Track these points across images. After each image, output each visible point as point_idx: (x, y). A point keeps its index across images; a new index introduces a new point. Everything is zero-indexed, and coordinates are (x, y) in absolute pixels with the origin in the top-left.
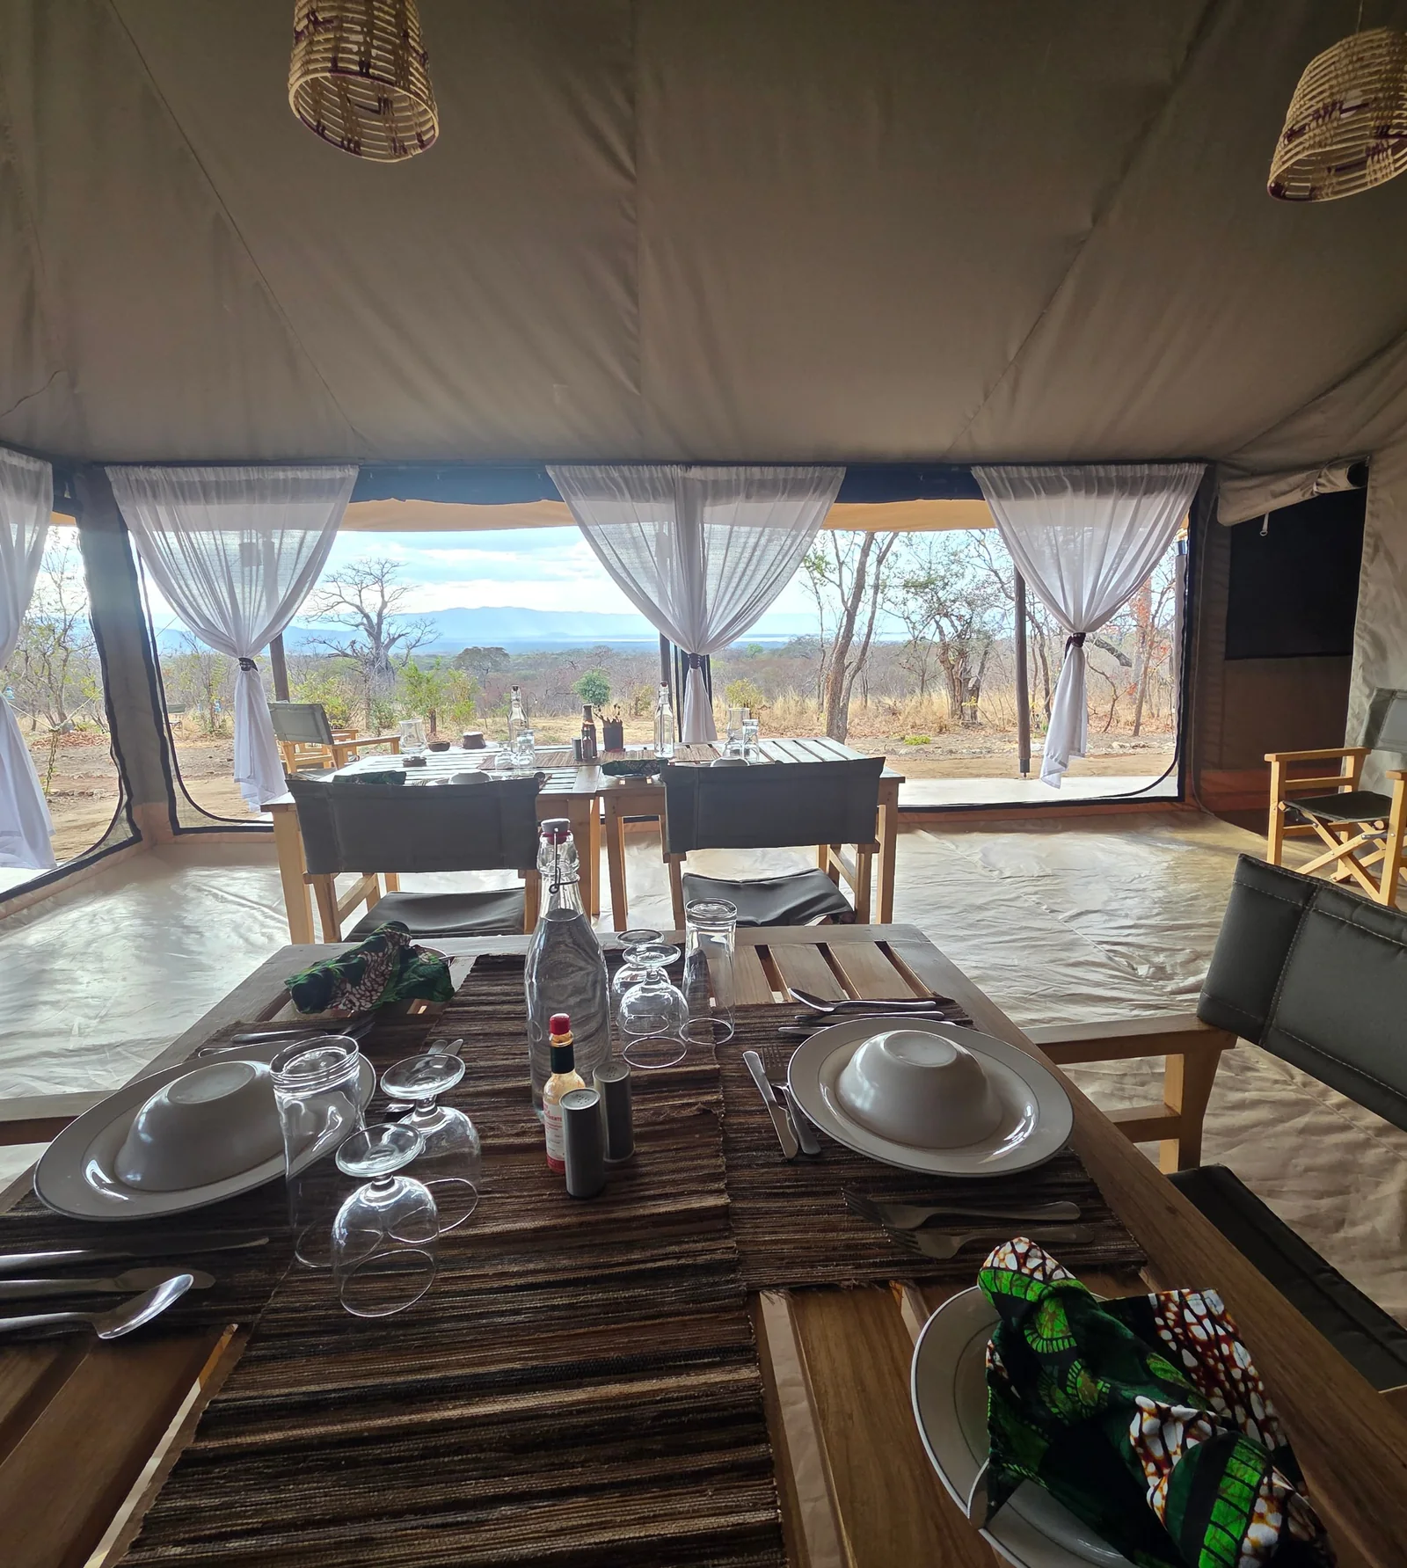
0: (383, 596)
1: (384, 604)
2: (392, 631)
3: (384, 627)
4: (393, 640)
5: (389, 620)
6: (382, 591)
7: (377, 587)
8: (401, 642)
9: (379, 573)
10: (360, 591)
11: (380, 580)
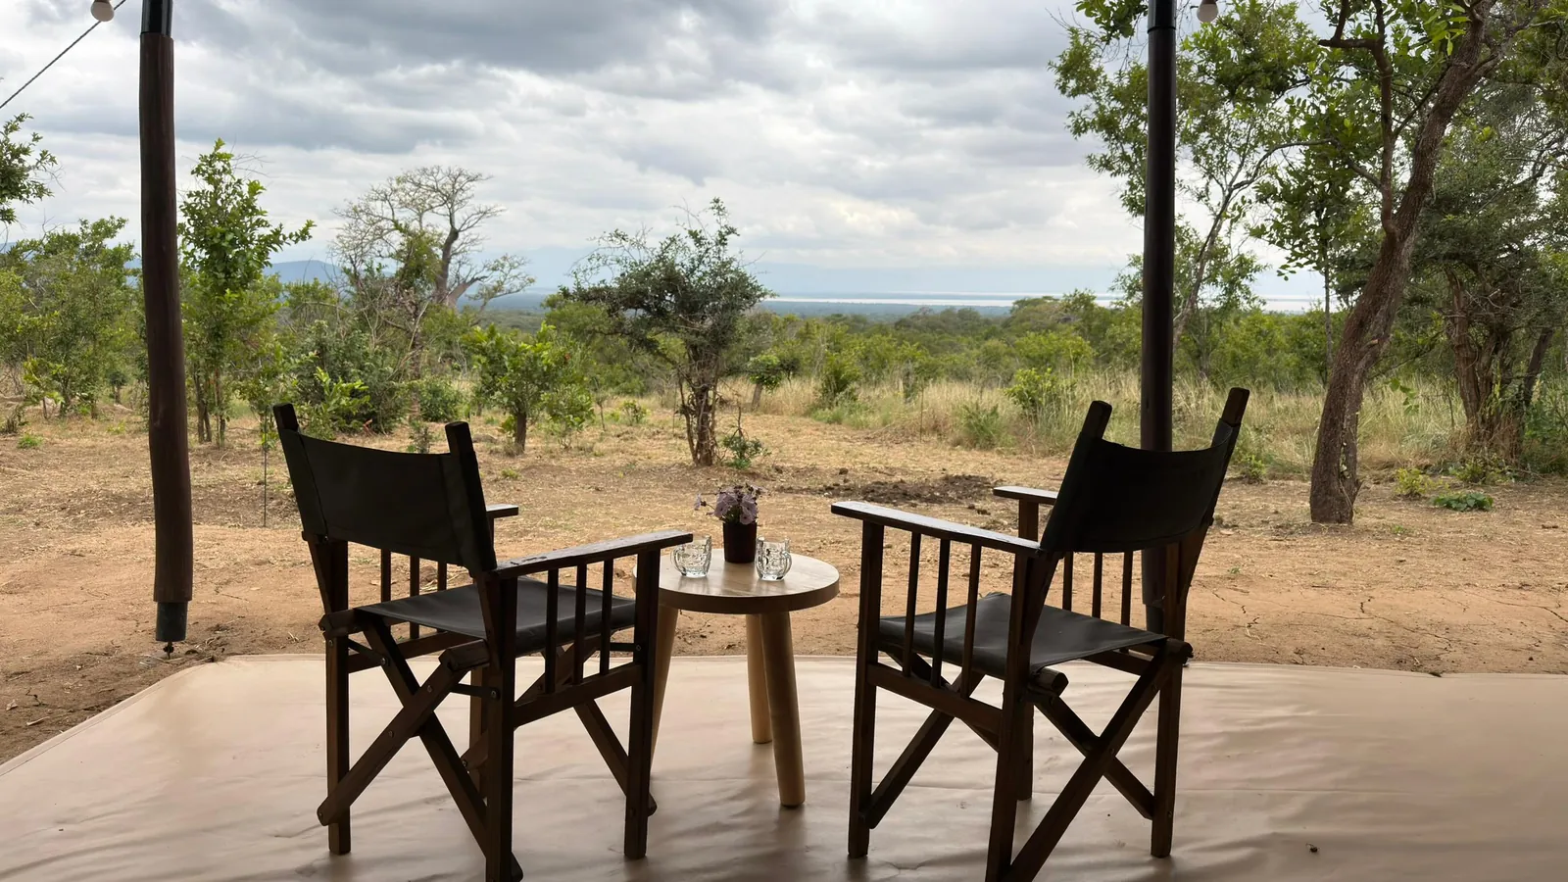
0: (451, 222)
1: (454, 234)
2: (464, 272)
3: (453, 266)
4: (466, 285)
5: (459, 257)
6: (451, 216)
7: (444, 210)
8: (472, 290)
9: (448, 187)
10: (420, 215)
11: (449, 199)
